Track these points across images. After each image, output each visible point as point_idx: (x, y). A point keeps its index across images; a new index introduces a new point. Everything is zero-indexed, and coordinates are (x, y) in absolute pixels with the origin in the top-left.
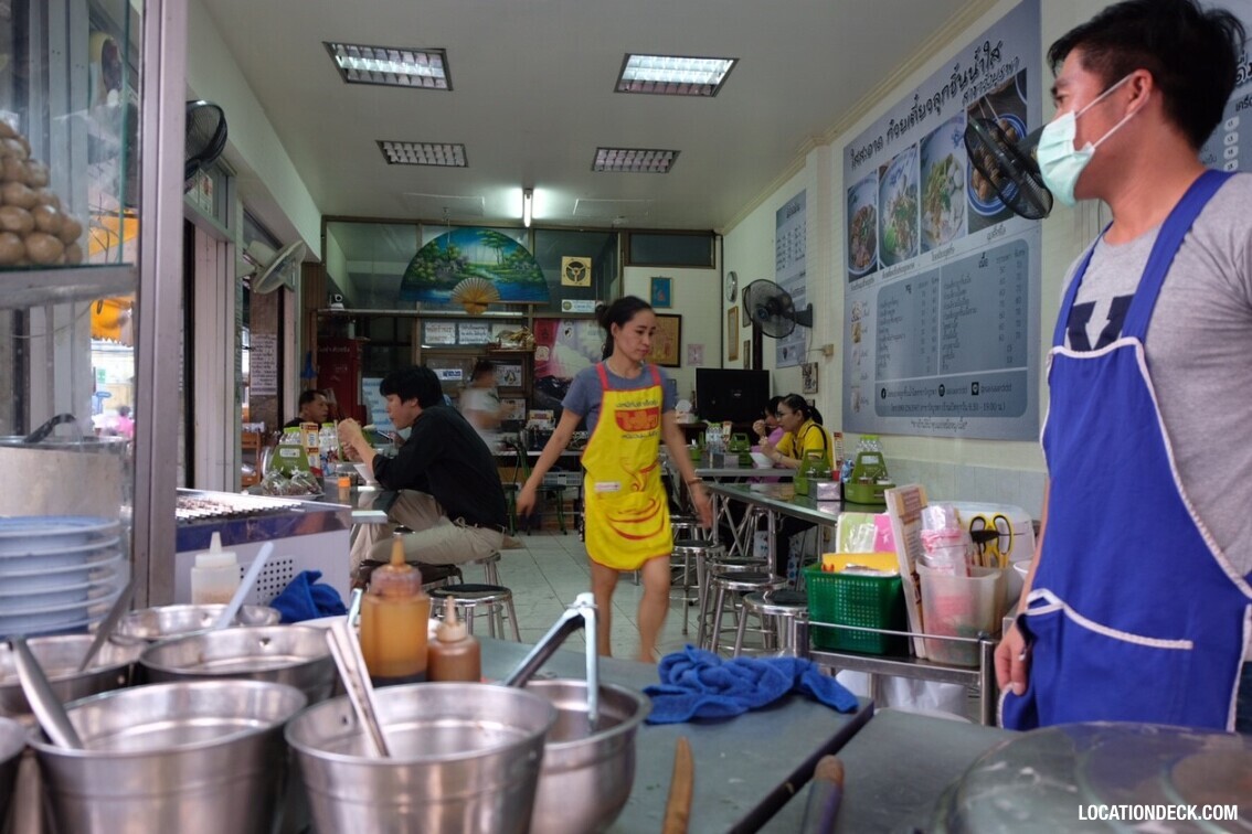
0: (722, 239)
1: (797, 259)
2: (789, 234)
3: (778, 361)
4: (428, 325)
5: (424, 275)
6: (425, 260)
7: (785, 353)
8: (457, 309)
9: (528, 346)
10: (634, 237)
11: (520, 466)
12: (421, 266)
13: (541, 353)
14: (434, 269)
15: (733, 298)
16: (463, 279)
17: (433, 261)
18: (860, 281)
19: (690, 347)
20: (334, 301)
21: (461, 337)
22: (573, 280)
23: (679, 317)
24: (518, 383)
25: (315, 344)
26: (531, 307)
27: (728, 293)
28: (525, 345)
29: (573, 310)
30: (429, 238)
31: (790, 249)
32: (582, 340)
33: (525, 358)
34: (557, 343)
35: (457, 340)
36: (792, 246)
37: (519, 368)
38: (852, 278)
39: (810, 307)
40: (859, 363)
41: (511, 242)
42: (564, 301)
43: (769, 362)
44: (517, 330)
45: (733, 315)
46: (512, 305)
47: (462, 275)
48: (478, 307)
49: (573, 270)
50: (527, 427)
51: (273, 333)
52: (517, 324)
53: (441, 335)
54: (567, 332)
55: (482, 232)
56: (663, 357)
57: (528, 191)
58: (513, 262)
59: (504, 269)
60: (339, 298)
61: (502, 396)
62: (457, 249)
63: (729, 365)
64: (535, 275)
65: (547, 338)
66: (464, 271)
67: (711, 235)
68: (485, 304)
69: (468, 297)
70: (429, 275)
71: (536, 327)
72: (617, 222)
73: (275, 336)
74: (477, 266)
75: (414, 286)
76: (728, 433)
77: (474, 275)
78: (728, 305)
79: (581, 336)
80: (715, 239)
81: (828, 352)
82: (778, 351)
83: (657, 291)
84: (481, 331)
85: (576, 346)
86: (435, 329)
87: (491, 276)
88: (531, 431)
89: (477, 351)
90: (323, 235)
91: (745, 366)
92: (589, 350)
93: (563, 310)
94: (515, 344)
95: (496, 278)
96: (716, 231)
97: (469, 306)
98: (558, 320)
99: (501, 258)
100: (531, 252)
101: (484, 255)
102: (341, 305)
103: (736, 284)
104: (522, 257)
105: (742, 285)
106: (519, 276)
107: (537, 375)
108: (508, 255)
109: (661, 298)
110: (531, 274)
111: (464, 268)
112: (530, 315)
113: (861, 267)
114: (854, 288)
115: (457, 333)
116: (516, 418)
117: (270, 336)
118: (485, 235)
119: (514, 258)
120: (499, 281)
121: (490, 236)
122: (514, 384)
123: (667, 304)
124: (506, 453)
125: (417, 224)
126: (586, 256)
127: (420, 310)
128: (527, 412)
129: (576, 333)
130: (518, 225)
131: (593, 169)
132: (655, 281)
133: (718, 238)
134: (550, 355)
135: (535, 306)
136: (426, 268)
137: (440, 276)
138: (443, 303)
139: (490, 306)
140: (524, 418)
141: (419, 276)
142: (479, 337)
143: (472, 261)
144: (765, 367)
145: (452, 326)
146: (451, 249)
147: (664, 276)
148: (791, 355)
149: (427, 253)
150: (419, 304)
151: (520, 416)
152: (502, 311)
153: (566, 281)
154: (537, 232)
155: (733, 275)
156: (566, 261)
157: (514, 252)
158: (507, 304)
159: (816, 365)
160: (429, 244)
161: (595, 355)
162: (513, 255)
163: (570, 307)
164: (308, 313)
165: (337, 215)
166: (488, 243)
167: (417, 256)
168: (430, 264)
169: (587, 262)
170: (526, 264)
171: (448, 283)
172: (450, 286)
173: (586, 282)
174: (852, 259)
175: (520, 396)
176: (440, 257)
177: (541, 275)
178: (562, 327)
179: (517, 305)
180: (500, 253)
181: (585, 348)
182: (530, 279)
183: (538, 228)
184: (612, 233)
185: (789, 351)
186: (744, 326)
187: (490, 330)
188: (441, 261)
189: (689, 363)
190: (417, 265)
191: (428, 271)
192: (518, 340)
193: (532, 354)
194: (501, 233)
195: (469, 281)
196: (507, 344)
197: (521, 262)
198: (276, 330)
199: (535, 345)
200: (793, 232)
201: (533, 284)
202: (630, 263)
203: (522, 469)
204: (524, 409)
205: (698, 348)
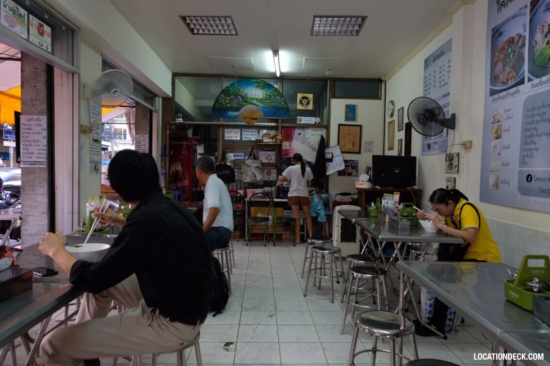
0: (385, 84)
1: (440, 87)
2: (435, 72)
3: (423, 150)
4: (226, 130)
5: (224, 103)
6: (225, 96)
7: (429, 146)
8: (241, 122)
9: (278, 141)
10: (336, 82)
11: (271, 206)
12: (222, 99)
13: (286, 145)
14: (229, 100)
15: (392, 115)
16: (245, 105)
17: (229, 96)
18: (502, 94)
19: (366, 142)
20: (178, 118)
21: (243, 136)
22: (303, 106)
23: (361, 126)
24: (273, 161)
25: (168, 140)
26: (280, 121)
27: (388, 113)
28: (276, 141)
29: (303, 122)
30: (226, 84)
31: (435, 81)
32: (307, 138)
33: (277, 148)
34: (294, 140)
35: (241, 138)
36: (437, 79)
37: (274, 153)
38: (493, 93)
39: (454, 116)
40: (499, 154)
41: (270, 86)
42: (298, 117)
43: (416, 151)
44: (273, 133)
45: (391, 125)
46: (271, 119)
47: (244, 104)
48: (252, 121)
49: (304, 100)
50: (276, 185)
51: (147, 134)
52: (273, 129)
53: (232, 135)
54: (299, 134)
55: (255, 81)
56: (351, 148)
57: (276, 52)
58: (271, 96)
59: (266, 100)
60: (180, 116)
61: (264, 167)
62: (242, 90)
63: (388, 153)
64: (283, 103)
65: (288, 137)
66: (245, 101)
67: (380, 81)
68: (256, 119)
69: (247, 115)
70: (227, 104)
71: (283, 131)
72: (328, 74)
73: (148, 136)
74: (252, 99)
75: (219, 110)
76: (397, 200)
77: (250, 103)
78: (388, 120)
79: (307, 136)
80: (381, 83)
81: (467, 146)
82: (423, 145)
83: (349, 112)
84: (254, 133)
85: (304, 142)
86: (230, 132)
87: (259, 104)
88: (279, 187)
89: (251, 144)
90: (173, 84)
91: (399, 154)
92: (311, 144)
93: (298, 122)
94: (271, 140)
95: (262, 105)
96: (383, 79)
97: (248, 120)
98: (295, 128)
99: (264, 94)
100: (281, 91)
101: (255, 93)
102: (181, 119)
103: (394, 107)
104: (276, 94)
105: (397, 108)
106: (274, 104)
107: (283, 157)
108: (268, 93)
109: (351, 116)
110: (280, 103)
111: (245, 100)
112: (280, 125)
113: (504, 83)
114: (494, 100)
115: (241, 134)
116: (272, 179)
117: (145, 135)
118: (256, 82)
119: (271, 94)
120: (263, 107)
121: (259, 83)
122: (271, 162)
123: (354, 119)
124: (264, 200)
125: (220, 77)
126: (310, 93)
127: (222, 122)
128: (277, 176)
129: (304, 135)
130: (273, 76)
131: (312, 35)
132: (347, 106)
133: (384, 83)
134: (290, 146)
135: (282, 120)
136: (225, 100)
137: (232, 104)
138: (234, 118)
139: (258, 120)
140: (275, 180)
141: (221, 104)
142: (253, 136)
143: (249, 96)
144: (413, 155)
145: (239, 130)
146: (239, 90)
147: (353, 104)
148: (434, 147)
149: (225, 92)
150: (221, 119)
151: (274, 179)
152: (265, 122)
153: (299, 107)
154: (284, 80)
155: (392, 102)
156: (300, 96)
157: (272, 91)
158: (268, 119)
159: (458, 154)
160: (226, 87)
161: (314, 146)
162: (271, 93)
163: (301, 121)
164: (165, 124)
165: (180, 72)
166: (258, 86)
167: (221, 93)
168: (227, 98)
169: (310, 96)
170: (278, 97)
171: (237, 108)
172: (238, 109)
173: (310, 107)
174: (494, 79)
175: (274, 168)
176: (233, 94)
177: (286, 103)
178: (297, 131)
179: (273, 119)
180: (264, 92)
181: (309, 143)
182: (280, 105)
183: (283, 78)
184: (324, 80)
185: (432, 145)
186: (399, 131)
187: (259, 133)
188: (233, 96)
189: (366, 152)
190: (220, 98)
191: (226, 101)
192: (273, 138)
193: (280, 146)
194: (265, 80)
195: (248, 107)
196: (266, 140)
197: (275, 96)
198: (148, 132)
199: (282, 141)
200: (437, 70)
201: (282, 108)
202: (334, 97)
203: (272, 208)
204: (276, 175)
205: (370, 143)
